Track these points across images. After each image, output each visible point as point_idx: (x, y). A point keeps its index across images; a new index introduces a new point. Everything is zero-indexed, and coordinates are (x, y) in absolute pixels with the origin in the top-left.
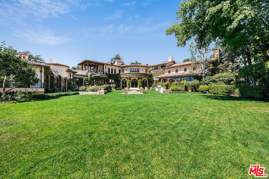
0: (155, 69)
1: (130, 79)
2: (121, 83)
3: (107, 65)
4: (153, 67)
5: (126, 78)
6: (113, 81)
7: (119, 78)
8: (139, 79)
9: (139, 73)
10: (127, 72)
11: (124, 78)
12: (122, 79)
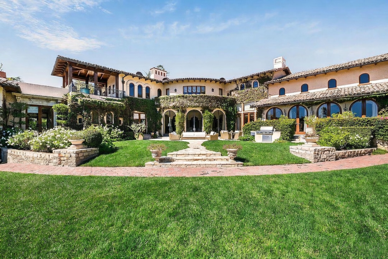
0: (242, 88)
1: (184, 111)
2: (163, 121)
3: (127, 74)
4: (238, 82)
5: (174, 107)
6: (143, 116)
7: (158, 109)
8: (206, 111)
9: (205, 96)
10: (177, 94)
11: (169, 108)
12: (165, 111)
